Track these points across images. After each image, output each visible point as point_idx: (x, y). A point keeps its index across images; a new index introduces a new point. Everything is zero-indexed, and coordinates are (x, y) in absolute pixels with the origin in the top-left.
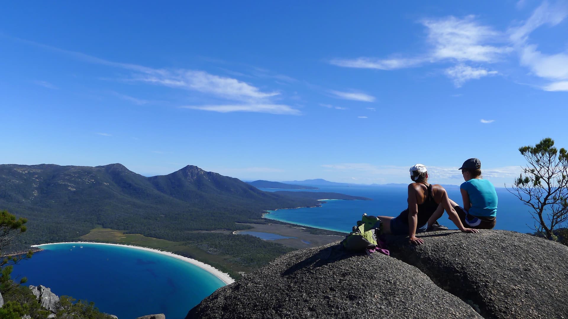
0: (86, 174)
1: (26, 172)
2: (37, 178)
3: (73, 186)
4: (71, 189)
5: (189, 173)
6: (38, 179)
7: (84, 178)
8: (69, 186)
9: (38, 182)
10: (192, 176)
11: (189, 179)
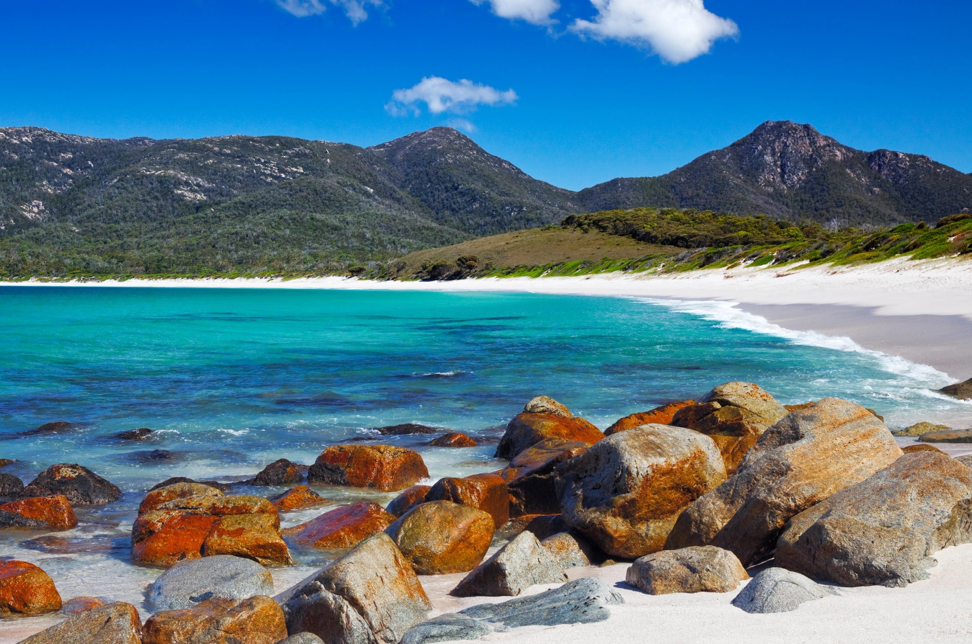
0: (276, 150)
1: (24, 139)
2: (69, 164)
3: (198, 185)
4: (186, 194)
5: (768, 158)
6: (69, 167)
7: (259, 161)
8: (178, 183)
9: (70, 177)
10: (783, 172)
11: (768, 183)
